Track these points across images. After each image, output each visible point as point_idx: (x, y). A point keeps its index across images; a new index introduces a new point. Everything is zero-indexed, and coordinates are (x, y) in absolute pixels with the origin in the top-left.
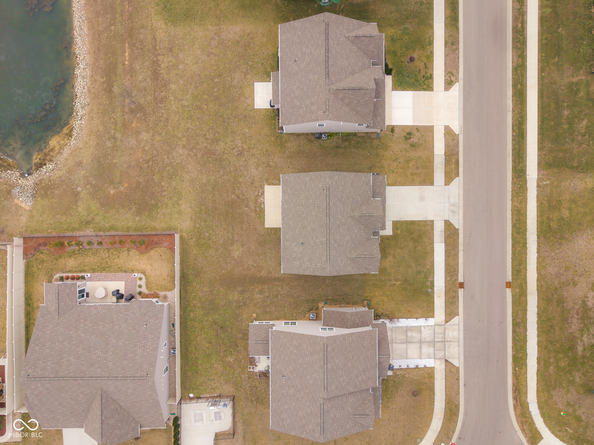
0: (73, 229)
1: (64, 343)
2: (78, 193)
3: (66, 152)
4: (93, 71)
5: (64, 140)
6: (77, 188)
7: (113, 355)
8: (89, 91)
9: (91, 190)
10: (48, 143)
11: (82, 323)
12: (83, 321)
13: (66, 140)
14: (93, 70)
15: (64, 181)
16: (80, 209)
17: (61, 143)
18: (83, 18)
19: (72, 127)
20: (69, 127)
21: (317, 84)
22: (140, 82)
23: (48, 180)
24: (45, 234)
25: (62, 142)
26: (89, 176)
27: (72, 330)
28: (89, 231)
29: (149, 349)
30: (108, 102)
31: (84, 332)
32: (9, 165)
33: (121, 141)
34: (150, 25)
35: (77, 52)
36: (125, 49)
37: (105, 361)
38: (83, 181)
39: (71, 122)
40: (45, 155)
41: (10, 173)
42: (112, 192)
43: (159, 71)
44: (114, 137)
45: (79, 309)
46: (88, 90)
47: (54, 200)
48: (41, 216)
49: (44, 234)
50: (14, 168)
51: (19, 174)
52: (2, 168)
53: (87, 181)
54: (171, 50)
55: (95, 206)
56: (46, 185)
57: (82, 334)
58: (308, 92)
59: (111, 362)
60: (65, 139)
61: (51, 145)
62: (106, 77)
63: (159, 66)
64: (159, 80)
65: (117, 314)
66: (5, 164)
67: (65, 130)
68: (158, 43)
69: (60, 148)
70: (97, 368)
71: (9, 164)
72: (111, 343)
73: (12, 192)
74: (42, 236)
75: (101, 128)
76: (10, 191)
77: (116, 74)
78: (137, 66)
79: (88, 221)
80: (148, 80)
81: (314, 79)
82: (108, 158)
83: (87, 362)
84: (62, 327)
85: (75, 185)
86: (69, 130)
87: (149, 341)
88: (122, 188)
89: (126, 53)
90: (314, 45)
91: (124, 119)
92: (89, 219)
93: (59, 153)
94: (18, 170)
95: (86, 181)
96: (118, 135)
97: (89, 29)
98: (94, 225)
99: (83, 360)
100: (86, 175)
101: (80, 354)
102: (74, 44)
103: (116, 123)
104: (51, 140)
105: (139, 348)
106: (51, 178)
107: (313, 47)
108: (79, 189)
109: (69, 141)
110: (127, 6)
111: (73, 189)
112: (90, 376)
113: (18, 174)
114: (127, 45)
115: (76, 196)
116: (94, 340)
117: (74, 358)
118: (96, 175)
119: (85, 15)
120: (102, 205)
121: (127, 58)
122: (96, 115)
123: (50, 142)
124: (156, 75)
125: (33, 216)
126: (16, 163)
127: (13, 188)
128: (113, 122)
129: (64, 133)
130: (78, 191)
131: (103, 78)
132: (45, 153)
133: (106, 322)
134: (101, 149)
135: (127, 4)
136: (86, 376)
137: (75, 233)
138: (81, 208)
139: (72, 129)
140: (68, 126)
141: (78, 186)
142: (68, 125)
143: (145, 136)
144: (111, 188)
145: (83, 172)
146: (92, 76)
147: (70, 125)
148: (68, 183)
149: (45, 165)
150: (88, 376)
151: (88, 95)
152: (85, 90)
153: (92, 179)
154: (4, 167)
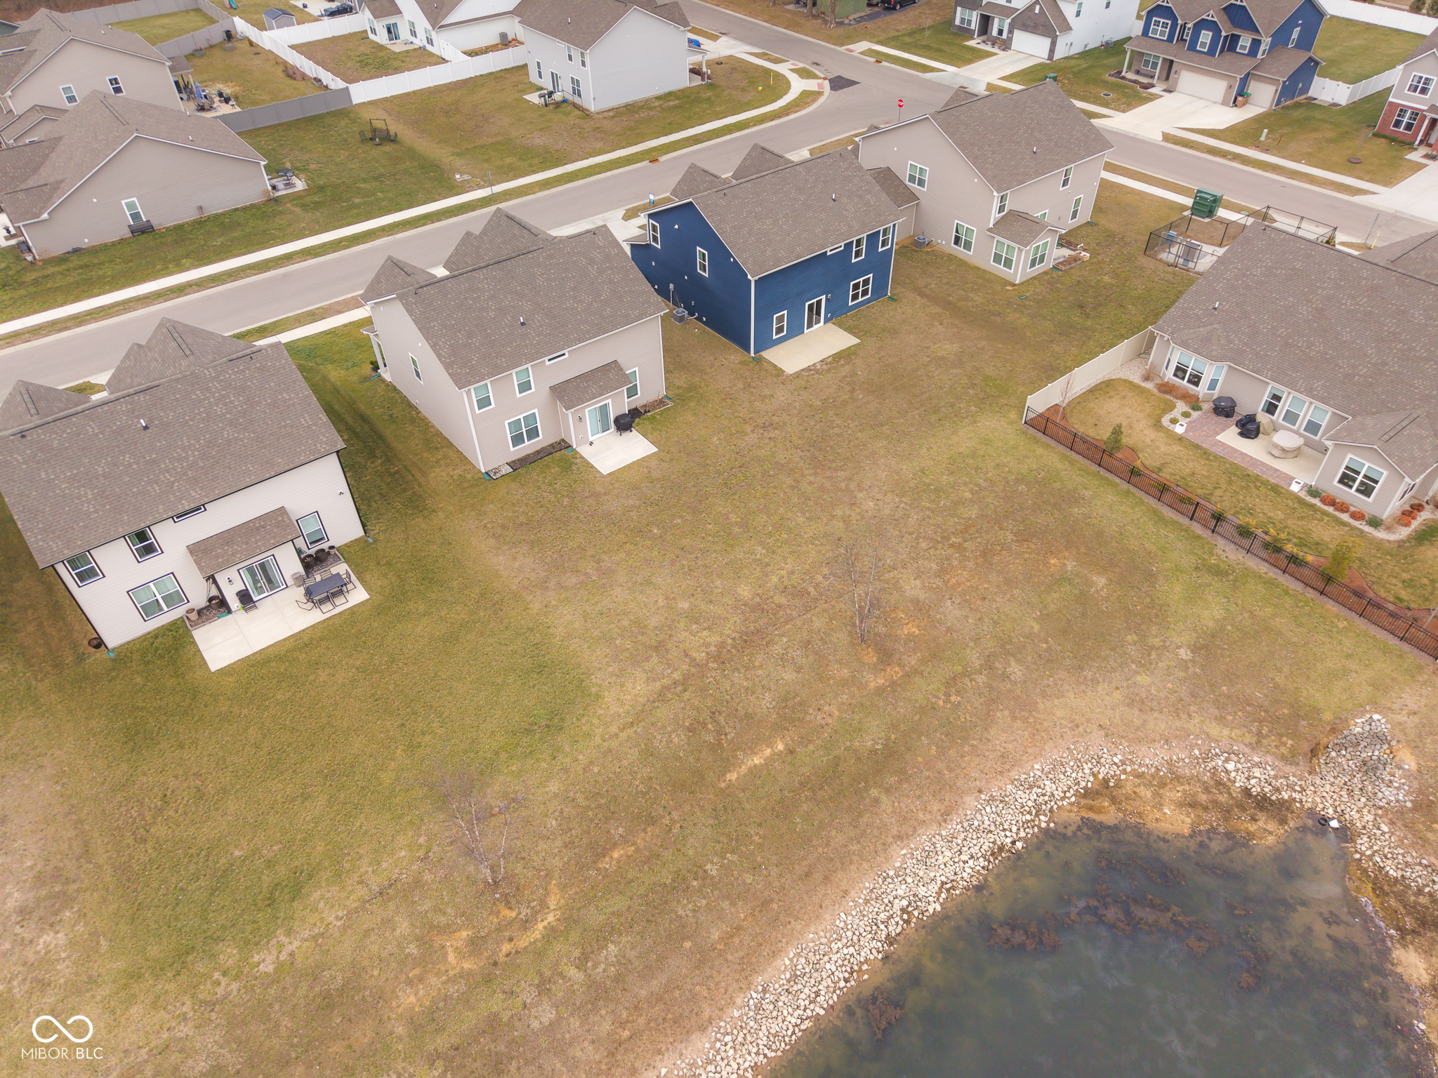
0: (1271, 583)
1: (1425, 355)
2: (1195, 649)
3: (1153, 757)
4: (884, 844)
5: (1135, 792)
6: (1191, 661)
7: (1318, 287)
8: (946, 815)
9: (1154, 630)
10: (1192, 835)
11: (1360, 375)
12: (1357, 377)
13: (1129, 788)
14: (880, 847)
15: (1216, 703)
16: (1218, 613)
17: (1149, 794)
18: (754, 995)
19: (1083, 802)
20: (1090, 808)
21: (551, 265)
22: (799, 669)
23: (1265, 742)
24: (1361, 624)
25: (1146, 793)
26: (1133, 662)
27: (1391, 372)
28: (1227, 554)
29: (1236, 268)
30: (924, 740)
31: (1365, 355)
32: (1378, 890)
33: (977, 640)
34: (630, 731)
35: (871, 950)
36: (745, 775)
37: (1342, 283)
38: (1160, 664)
39: (1074, 818)
40: (1228, 811)
41: (1389, 862)
42: (1101, 581)
43: (734, 639)
44: (988, 665)
45: (1353, 406)
46: (945, 821)
47: (1280, 680)
48: (1346, 672)
49: (1363, 627)
50: (1365, 871)
51: (1359, 841)
52: (1413, 898)
53: (1149, 655)
54: (659, 647)
55: (1173, 591)
56: (1281, 736)
57: (1371, 354)
58: (574, 277)
59: (1330, 278)
60: (1130, 792)
61: (1188, 820)
62: (866, 789)
63: (722, 645)
64: (755, 627)
65: (1267, 356)
66: (1393, 902)
67: (1110, 816)
68: (666, 681)
69: (1163, 785)
70: (1365, 278)
71: (1378, 896)
72: (1310, 309)
73: (1412, 801)
74: (1373, 626)
75: (1002, 715)
76: (1417, 807)
77: (837, 761)
78: (765, 703)
79: (1216, 576)
80: (777, 649)
81: (544, 274)
82: (1046, 650)
83: (1383, 298)
84: (1417, 388)
85: (1191, 671)
86: (1096, 803)
87: (1228, 280)
88: (1070, 565)
89: (755, 765)
90: (475, 295)
91: (923, 662)
92: (1207, 578)
93: (1178, 778)
94: (1357, 856)
95: (1153, 657)
96: (974, 658)
97: (775, 954)
98: (1206, 557)
99: (1392, 304)
100: (1140, 670)
101: (1395, 318)
102: (858, 982)
103: (952, 682)
104: (1178, 835)
105: (1255, 276)
106: (1254, 740)
107: (479, 297)
108: (1184, 654)
109: (1123, 777)
110: (616, 855)
111: (1203, 668)
112: (1389, 271)
113: (1363, 844)
114: (732, 776)
115: (1206, 647)
116: (1348, 330)
117: (1413, 317)
118: (1113, 649)
119: (739, 1001)
120: (1151, 577)
121: (768, 752)
122: (987, 753)
123: (1187, 831)
124: (750, 640)
125: (1375, 685)
126: (1350, 879)
127: (1401, 812)
128: (958, 693)
129: (1119, 810)
130: (1192, 651)
131: (876, 801)
132: (1226, 819)
133: (1302, 351)
134: (1045, 682)
135: (607, 859)
136: (1398, 275)
137: (1271, 574)
138: (1211, 612)
139: (1085, 796)
140: (1091, 815)
141: (1184, 665)
142: (1088, 819)
143: (913, 587)
144: (1097, 592)
145: (1143, 679)
146: (900, 837)
147: (1084, 814)
148: (1207, 688)
149: (1247, 792)
150: (1394, 273)
151: (960, 811)
152: (953, 826)
153: (1132, 651)
154: (1400, 897)
